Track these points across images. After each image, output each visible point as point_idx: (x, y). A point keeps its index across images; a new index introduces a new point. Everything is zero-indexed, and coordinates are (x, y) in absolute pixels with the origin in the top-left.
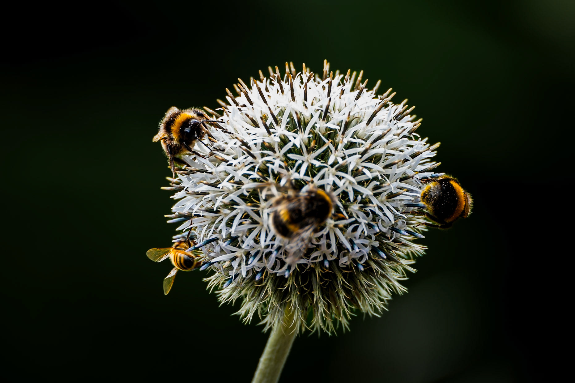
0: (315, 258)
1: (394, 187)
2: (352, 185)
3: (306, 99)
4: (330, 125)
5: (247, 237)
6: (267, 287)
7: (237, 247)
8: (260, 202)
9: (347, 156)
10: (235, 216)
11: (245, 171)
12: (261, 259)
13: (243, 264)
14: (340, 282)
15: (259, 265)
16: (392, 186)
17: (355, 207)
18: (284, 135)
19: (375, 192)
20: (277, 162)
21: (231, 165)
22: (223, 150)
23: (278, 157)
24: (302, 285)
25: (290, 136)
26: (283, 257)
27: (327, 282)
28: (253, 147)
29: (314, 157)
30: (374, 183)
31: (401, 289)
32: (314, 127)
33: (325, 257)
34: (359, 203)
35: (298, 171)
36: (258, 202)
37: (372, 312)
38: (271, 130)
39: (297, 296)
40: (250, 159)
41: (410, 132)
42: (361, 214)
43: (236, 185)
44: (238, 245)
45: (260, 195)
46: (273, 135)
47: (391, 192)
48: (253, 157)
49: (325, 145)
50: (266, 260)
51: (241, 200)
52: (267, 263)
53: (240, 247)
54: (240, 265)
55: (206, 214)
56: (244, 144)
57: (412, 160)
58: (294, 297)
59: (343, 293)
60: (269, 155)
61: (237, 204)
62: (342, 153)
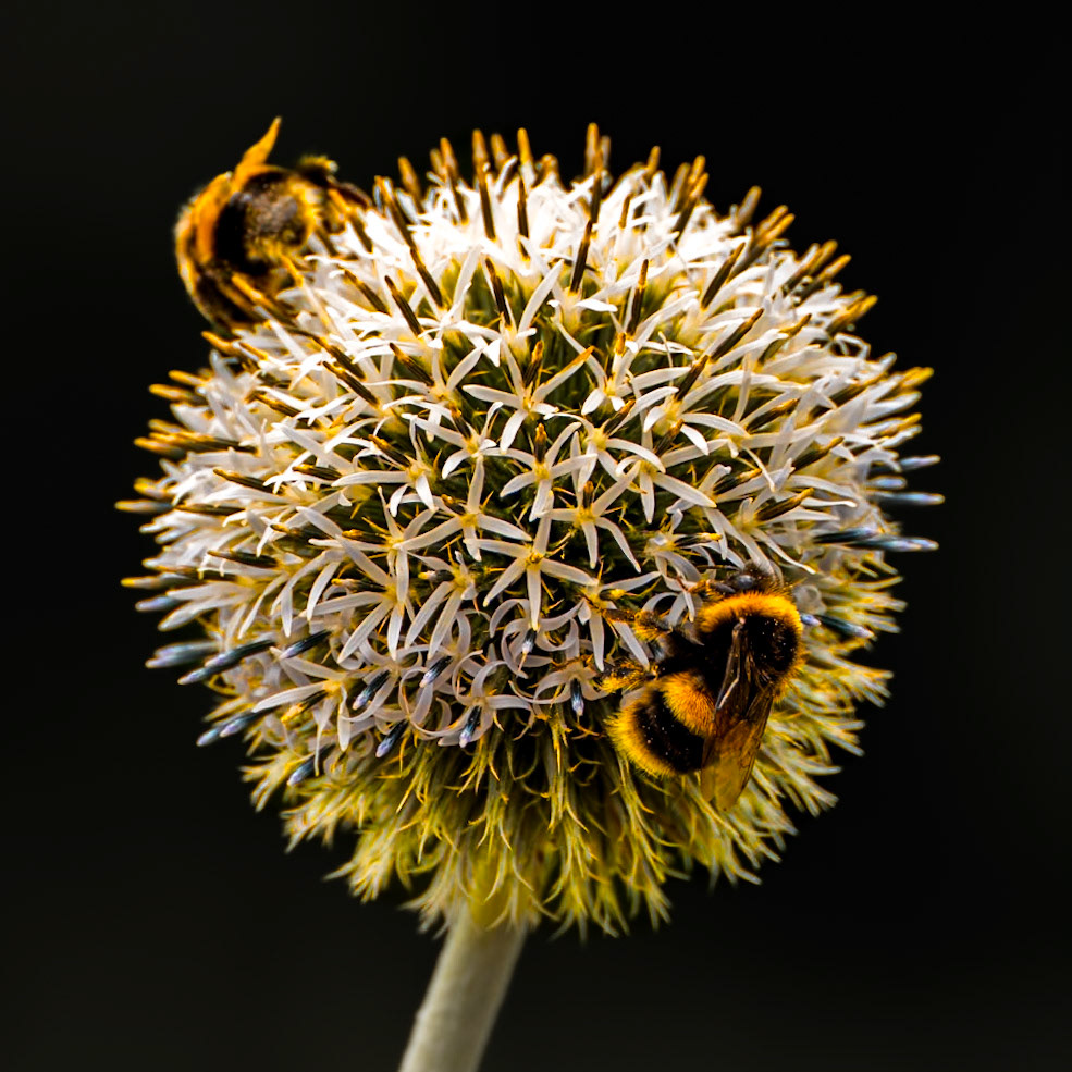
0: (550, 692)
1: (776, 484)
2: (652, 478)
3: (524, 229)
4: (593, 304)
5: (351, 632)
6: (414, 780)
7: (324, 665)
8: (387, 529)
9: (637, 393)
10: (316, 574)
11: (344, 437)
12: (392, 699)
13: (342, 716)
14: (624, 766)
15: (389, 715)
16: (771, 479)
17: (662, 543)
18: (460, 336)
19: (724, 497)
20: (437, 412)
21: (303, 423)
22: (284, 385)
23: (441, 398)
24: (516, 775)
25: (475, 335)
26: (457, 690)
27: (590, 768)
28: (368, 368)
29: (543, 396)
30: (718, 471)
31: (817, 798)
32: (545, 310)
33: (576, 687)
34: (675, 532)
35: (495, 435)
36: (381, 530)
37: (734, 869)
38: (422, 321)
39: (502, 809)
40: (360, 404)
41: (833, 331)
42: (681, 563)
43: (318, 482)
44: (326, 657)
45: (385, 506)
46: (425, 334)
47: (771, 501)
48: (368, 396)
49: (576, 360)
50: (409, 701)
51: (333, 524)
52: (411, 712)
53: (332, 664)
54: (333, 719)
55: (236, 569)
56: (343, 360)
57: (835, 410)
58: (495, 810)
59: (636, 798)
60: (413, 393)
61: (322, 536)
62: (626, 386)
